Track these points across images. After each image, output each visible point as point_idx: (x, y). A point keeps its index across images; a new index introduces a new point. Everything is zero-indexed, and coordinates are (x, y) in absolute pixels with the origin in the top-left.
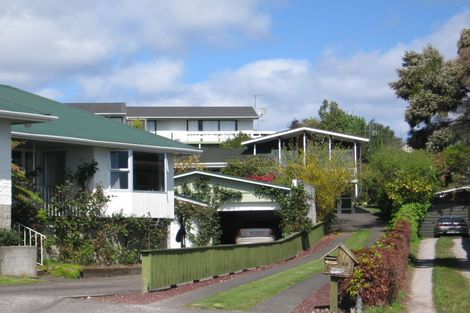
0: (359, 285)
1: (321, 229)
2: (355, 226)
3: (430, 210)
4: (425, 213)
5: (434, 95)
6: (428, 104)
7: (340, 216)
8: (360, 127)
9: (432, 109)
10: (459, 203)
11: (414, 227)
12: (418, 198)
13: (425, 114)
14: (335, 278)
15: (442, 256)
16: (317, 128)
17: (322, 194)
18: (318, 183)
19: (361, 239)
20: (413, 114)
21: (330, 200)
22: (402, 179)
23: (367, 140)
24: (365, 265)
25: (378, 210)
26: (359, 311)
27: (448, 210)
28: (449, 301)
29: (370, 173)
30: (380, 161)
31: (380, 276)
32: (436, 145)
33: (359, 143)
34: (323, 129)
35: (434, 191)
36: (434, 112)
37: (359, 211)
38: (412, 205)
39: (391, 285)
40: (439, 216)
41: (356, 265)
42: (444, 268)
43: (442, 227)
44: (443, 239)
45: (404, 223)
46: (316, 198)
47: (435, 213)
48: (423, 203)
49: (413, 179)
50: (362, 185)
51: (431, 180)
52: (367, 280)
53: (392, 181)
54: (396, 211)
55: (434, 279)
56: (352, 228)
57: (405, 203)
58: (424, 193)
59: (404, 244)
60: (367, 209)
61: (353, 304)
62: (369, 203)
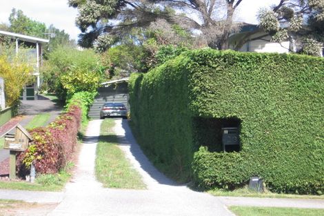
0: (32, 157)
1: (9, 113)
2: (37, 111)
3: (97, 97)
4: (92, 100)
5: (97, 5)
6: (93, 13)
7: (25, 102)
8: (42, 30)
9: (96, 16)
10: (120, 92)
11: (84, 111)
12: (87, 87)
13: (91, 20)
14: (13, 152)
15: (105, 134)
16: (7, 31)
17: (10, 84)
18: (7, 76)
19: (40, 121)
20: (81, 20)
21: (17, 90)
22: (75, 73)
23: (48, 41)
24: (38, 141)
25: (55, 98)
26: (33, 178)
27: (111, 97)
28: (107, 169)
29: (49, 68)
30: (57, 59)
31: (50, 150)
32: (101, 47)
33: (40, 44)
34: (12, 31)
35: (100, 82)
36: (98, 18)
37: (40, 98)
38: (83, 93)
39: (59, 157)
40: (104, 102)
41: (30, 141)
42: (105, 143)
43: (107, 111)
44: (107, 120)
45: (75, 108)
46: (5, 88)
47: (101, 99)
48: (91, 91)
49: (83, 72)
50: (42, 77)
51: (98, 73)
52: (39, 153)
53: (67, 74)
54: (70, 98)
55: (98, 152)
56: (35, 112)
57: (76, 92)
58: (92, 84)
59: (74, 124)
60: (47, 97)
61: (28, 173)
62: (49, 92)
